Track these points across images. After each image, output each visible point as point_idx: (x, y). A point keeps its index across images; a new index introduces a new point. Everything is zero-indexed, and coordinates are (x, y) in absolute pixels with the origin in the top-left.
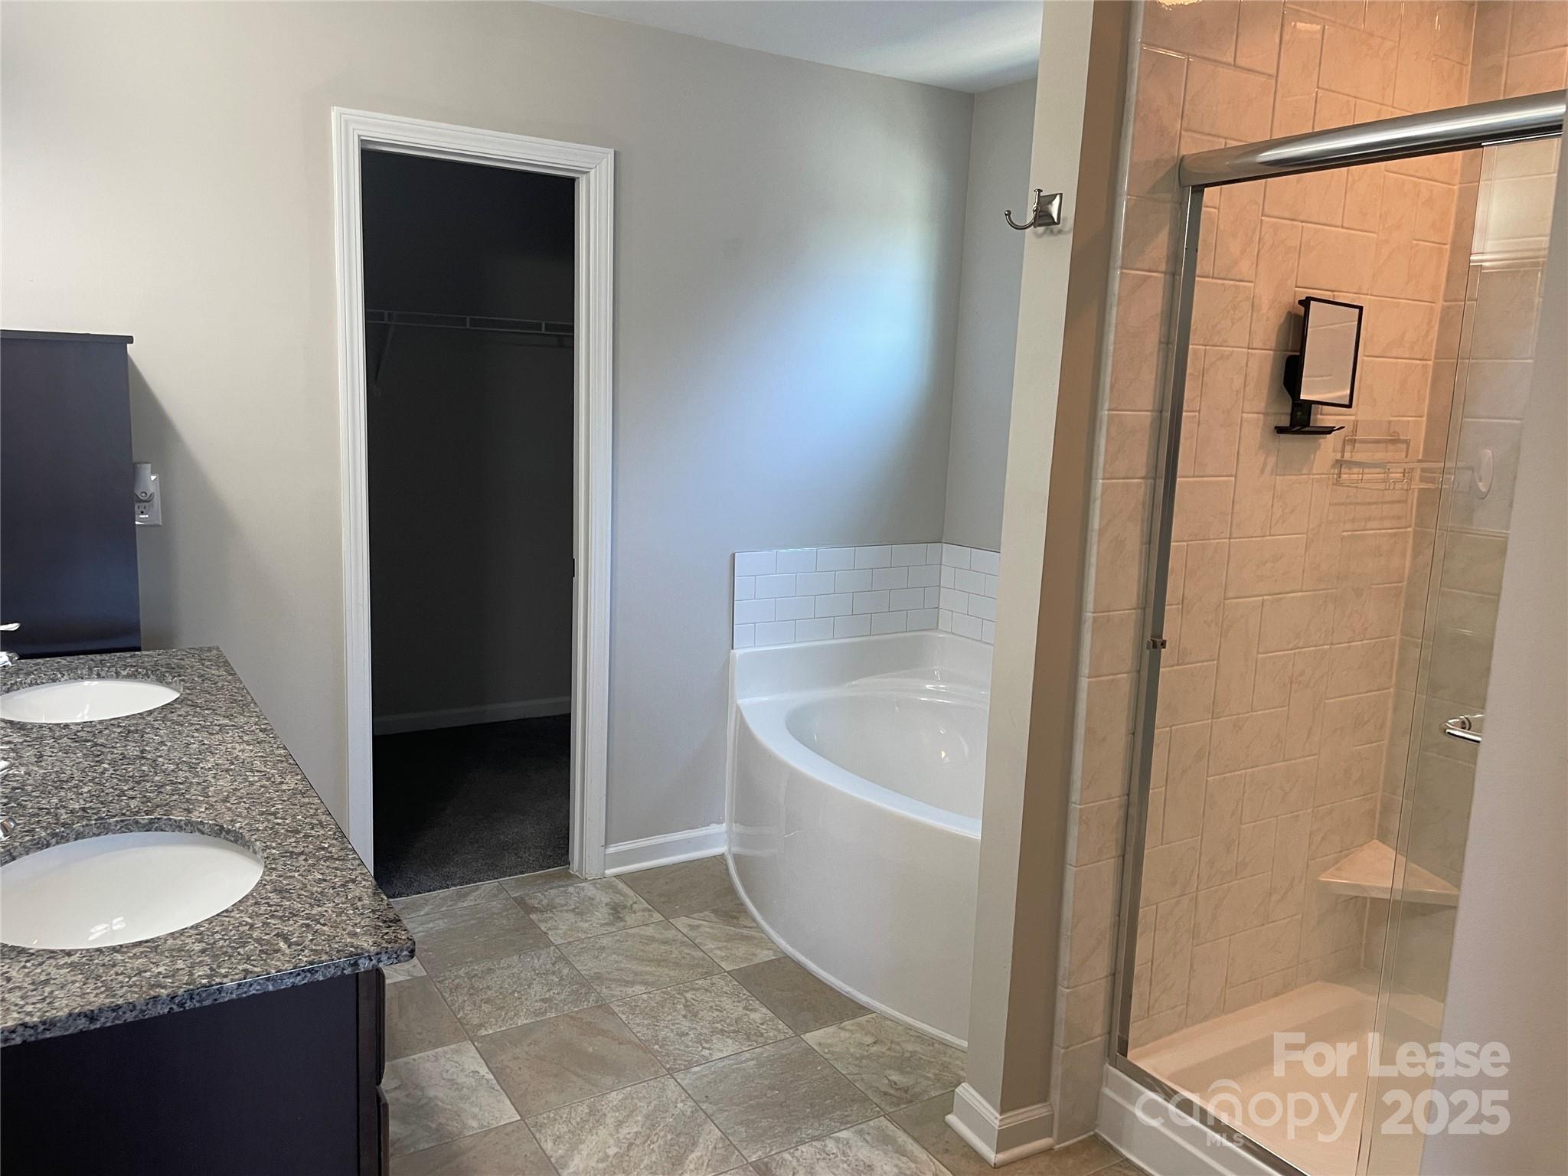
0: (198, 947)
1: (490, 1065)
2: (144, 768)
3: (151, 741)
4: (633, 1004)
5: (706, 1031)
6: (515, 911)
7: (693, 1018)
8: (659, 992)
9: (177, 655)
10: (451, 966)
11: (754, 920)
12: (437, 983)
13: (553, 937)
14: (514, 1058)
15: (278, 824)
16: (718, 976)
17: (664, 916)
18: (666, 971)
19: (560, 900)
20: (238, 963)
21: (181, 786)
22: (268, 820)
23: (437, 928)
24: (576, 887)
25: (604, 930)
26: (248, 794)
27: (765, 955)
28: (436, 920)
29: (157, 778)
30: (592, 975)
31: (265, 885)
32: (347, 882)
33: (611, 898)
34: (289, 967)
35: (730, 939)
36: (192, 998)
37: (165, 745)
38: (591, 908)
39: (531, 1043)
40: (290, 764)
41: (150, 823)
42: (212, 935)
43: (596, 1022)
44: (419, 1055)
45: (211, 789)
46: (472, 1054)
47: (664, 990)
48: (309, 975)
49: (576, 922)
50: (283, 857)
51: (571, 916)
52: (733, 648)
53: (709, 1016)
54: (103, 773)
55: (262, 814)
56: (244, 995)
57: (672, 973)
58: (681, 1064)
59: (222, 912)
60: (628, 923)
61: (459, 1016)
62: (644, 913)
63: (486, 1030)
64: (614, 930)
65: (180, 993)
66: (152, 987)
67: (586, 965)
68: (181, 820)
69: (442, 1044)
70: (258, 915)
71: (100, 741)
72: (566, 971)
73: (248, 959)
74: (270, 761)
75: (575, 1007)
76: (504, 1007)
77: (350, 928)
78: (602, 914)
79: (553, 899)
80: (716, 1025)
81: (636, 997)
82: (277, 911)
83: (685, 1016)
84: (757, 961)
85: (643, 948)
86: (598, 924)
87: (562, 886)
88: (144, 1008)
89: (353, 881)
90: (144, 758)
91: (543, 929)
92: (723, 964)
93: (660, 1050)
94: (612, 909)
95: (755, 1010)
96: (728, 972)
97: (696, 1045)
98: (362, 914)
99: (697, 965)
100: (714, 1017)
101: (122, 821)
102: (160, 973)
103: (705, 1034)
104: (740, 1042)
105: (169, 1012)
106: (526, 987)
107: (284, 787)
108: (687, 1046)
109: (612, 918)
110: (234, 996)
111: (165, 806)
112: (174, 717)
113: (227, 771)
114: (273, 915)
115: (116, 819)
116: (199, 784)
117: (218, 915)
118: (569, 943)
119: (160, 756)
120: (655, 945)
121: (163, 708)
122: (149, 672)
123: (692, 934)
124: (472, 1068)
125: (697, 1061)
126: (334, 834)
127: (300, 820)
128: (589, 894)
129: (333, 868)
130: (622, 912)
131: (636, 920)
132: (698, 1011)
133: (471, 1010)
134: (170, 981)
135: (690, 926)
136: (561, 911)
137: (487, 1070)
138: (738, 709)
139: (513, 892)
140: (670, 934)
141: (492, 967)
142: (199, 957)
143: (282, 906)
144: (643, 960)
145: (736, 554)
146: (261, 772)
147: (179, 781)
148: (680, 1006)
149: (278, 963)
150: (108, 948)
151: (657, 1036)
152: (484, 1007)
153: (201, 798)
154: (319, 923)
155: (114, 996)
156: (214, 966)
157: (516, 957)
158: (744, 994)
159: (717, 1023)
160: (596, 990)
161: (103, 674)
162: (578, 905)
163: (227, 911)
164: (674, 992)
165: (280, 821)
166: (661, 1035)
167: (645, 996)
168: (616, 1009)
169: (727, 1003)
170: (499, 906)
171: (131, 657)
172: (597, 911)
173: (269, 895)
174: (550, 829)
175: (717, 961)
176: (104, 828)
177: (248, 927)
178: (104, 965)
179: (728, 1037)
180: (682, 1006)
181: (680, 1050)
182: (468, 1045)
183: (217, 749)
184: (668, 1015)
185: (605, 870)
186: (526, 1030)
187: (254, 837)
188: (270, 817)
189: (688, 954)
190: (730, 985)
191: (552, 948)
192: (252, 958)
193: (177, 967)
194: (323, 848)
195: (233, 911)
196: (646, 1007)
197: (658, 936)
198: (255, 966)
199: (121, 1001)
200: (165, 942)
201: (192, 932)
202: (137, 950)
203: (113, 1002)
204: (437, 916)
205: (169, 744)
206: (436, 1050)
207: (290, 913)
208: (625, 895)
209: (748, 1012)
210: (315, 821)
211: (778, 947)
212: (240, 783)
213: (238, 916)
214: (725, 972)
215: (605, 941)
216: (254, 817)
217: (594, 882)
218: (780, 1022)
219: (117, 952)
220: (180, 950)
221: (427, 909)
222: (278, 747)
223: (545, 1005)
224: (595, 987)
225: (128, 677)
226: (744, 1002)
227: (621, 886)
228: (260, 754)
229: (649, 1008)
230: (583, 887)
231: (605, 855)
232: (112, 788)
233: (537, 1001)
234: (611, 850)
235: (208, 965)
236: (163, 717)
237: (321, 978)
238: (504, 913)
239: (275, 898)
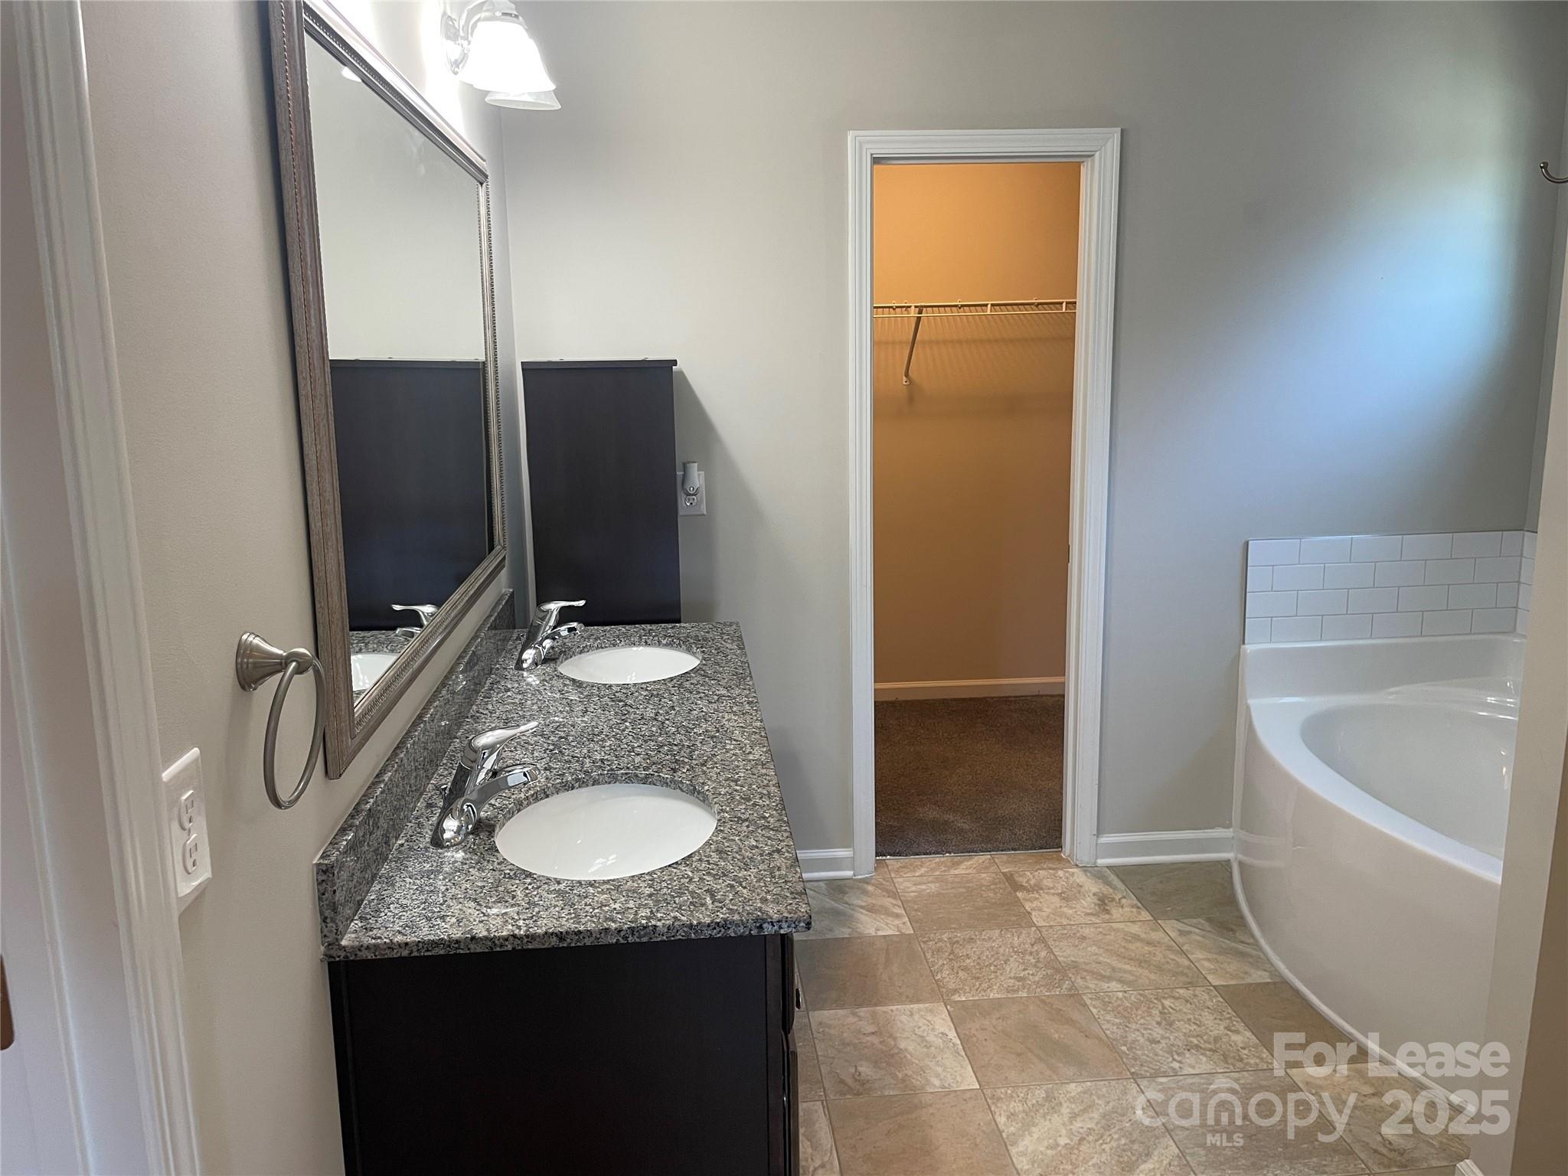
0: (648, 891)
1: (959, 1031)
2: (654, 729)
3: (665, 705)
4: (1107, 999)
5: (1180, 1044)
6: (1002, 886)
7: (1168, 1027)
8: (1135, 993)
9: (706, 628)
10: (937, 930)
11: (1253, 936)
12: (921, 943)
13: (1036, 918)
14: (982, 1029)
15: (736, 790)
16: (1202, 989)
17: (1152, 916)
18: (1146, 972)
19: (1048, 883)
20: (672, 911)
21: (675, 748)
22: (730, 786)
23: (928, 891)
24: (1066, 872)
25: (1088, 919)
26: (722, 760)
27: (1260, 976)
28: (929, 882)
29: (660, 739)
30: (1069, 962)
31: (711, 844)
32: (773, 851)
33: (1100, 889)
34: (708, 920)
35: (1223, 951)
36: (633, 935)
37: (674, 710)
38: (1078, 895)
39: (999, 1018)
40: (761, 736)
41: (646, 778)
42: (660, 883)
43: (1065, 1011)
44: (896, 1007)
45: (696, 753)
46: (943, 1016)
47: (1141, 992)
48: (723, 930)
49: (1061, 907)
50: (731, 821)
51: (1056, 899)
52: (1244, 643)
53: (1186, 1028)
54: (624, 730)
55: (727, 779)
56: (672, 939)
57: (1152, 977)
58: (1147, 1071)
59: (673, 864)
60: (1115, 916)
61: (936, 978)
62: (1132, 910)
63: (959, 996)
64: (1098, 921)
65: (624, 928)
66: (606, 919)
67: (1064, 951)
68: (667, 778)
69: (918, 1001)
70: (699, 870)
71: (630, 702)
72: (1043, 954)
73: (680, 908)
74: (747, 732)
75: (1047, 991)
76: (979, 978)
77: (764, 894)
78: (1088, 903)
79: (1041, 880)
80: (1191, 1039)
81: (1110, 994)
82: (713, 869)
83: (1159, 1023)
84: (1249, 980)
85: (1126, 945)
86: (1083, 912)
87: (1054, 869)
88: (598, 936)
89: (778, 851)
90: (656, 719)
91: (1027, 908)
92: (1210, 978)
93: (1127, 1052)
94: (1099, 900)
95: (1237, 1032)
96: (1214, 986)
97: (1167, 1055)
98: (777, 883)
99: (1182, 974)
100: (1191, 1030)
101: (626, 774)
102: (615, 909)
103: (1178, 1046)
104: (1215, 1063)
105: (616, 942)
106: (1002, 962)
107: (751, 757)
108: (1156, 1055)
109: (1097, 908)
110: (665, 938)
111: (659, 764)
112: (687, 684)
113: (712, 737)
114: (709, 873)
115: (622, 771)
116: (689, 747)
117: (669, 866)
118: (1051, 926)
119: (668, 720)
120: (1138, 944)
121: (682, 676)
122: (681, 642)
123: (1180, 940)
124: (942, 1030)
125: (1165, 1072)
126: (777, 806)
127: (754, 789)
128: (1078, 881)
129: (767, 837)
130: (1109, 904)
131: (1122, 915)
132: (1174, 1021)
133: (948, 975)
134: (620, 917)
135: (1179, 931)
136: (1047, 893)
137: (956, 1035)
138: (1248, 708)
139: (1004, 867)
140: (1156, 936)
141: (974, 937)
142: (646, 900)
143: (718, 865)
144: (1124, 958)
145: (1250, 542)
146: (737, 741)
147: (675, 743)
148: (1155, 1012)
149: (701, 916)
150: (586, 881)
151: (1126, 1037)
152: (961, 974)
153: (686, 760)
154: (741, 885)
155: (579, 923)
156: (654, 910)
157: (997, 932)
158: (1229, 1013)
159: (1193, 1037)
160: (1070, 978)
161: (649, 642)
162: (1064, 890)
163: (677, 863)
164: (1152, 996)
165: (738, 788)
166: (1132, 1036)
167: (1120, 995)
168: (1088, 1002)
169: (1208, 1018)
170: (988, 878)
171: (672, 628)
172: (1083, 899)
173: (711, 854)
174: (1047, 810)
175: (1204, 973)
176: (613, 778)
177: (688, 880)
178: (579, 896)
179: (1202, 1054)
180: (1158, 1013)
181: (1147, 1056)
182: (942, 1008)
183: (710, 717)
184: (1141, 1018)
185: (1096, 859)
186: (998, 1004)
187: (715, 800)
188: (732, 784)
189: (1172, 960)
190: (1214, 1001)
191: (1033, 929)
192: (683, 908)
193: (628, 905)
194: (764, 818)
195: (681, 864)
196: (1119, 1006)
197: (1143, 936)
198: (683, 916)
199: (582, 928)
200: (626, 884)
201: (647, 877)
202: (605, 887)
203: (576, 928)
204: (931, 879)
205: (678, 709)
206: (912, 1006)
207: (722, 872)
208: (1114, 888)
209: (1229, 1033)
210: (765, 792)
211: (1276, 970)
212: (719, 749)
213: (683, 869)
214: (1211, 985)
215: (1087, 931)
216: (720, 782)
217: (1085, 869)
218: (1265, 1050)
219: (591, 886)
220: (634, 892)
221: (923, 870)
222: (757, 719)
223: (1018, 983)
224: (1070, 975)
225: (666, 645)
226: (1227, 1021)
227: (1113, 878)
228: (741, 725)
229: (1122, 1007)
230: (1073, 873)
231: (1097, 844)
232: (627, 744)
233: (1010, 978)
234: (1104, 839)
235: (650, 908)
236: (680, 685)
237: (733, 935)
238: (992, 887)
239: (715, 857)
